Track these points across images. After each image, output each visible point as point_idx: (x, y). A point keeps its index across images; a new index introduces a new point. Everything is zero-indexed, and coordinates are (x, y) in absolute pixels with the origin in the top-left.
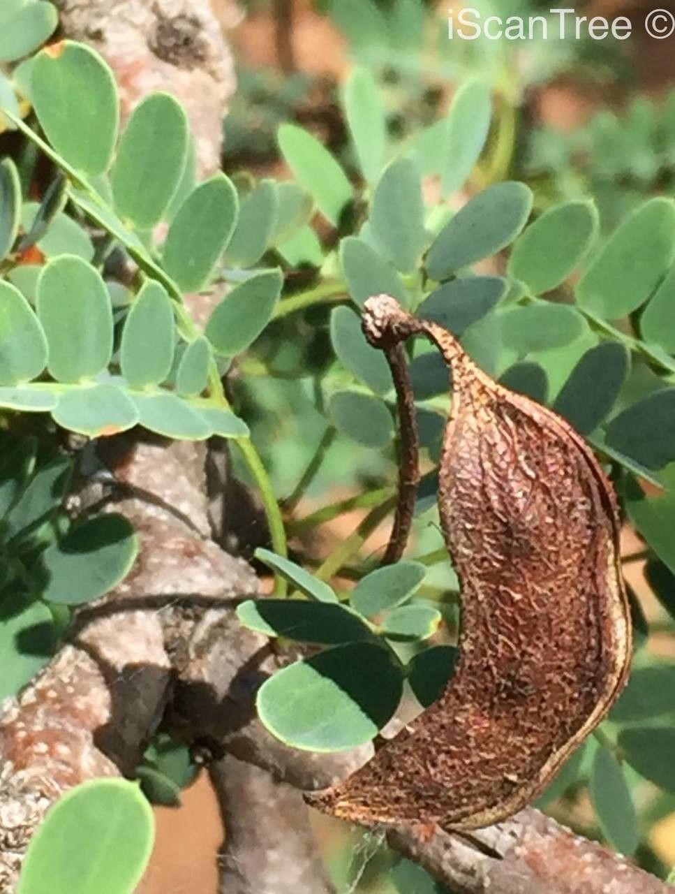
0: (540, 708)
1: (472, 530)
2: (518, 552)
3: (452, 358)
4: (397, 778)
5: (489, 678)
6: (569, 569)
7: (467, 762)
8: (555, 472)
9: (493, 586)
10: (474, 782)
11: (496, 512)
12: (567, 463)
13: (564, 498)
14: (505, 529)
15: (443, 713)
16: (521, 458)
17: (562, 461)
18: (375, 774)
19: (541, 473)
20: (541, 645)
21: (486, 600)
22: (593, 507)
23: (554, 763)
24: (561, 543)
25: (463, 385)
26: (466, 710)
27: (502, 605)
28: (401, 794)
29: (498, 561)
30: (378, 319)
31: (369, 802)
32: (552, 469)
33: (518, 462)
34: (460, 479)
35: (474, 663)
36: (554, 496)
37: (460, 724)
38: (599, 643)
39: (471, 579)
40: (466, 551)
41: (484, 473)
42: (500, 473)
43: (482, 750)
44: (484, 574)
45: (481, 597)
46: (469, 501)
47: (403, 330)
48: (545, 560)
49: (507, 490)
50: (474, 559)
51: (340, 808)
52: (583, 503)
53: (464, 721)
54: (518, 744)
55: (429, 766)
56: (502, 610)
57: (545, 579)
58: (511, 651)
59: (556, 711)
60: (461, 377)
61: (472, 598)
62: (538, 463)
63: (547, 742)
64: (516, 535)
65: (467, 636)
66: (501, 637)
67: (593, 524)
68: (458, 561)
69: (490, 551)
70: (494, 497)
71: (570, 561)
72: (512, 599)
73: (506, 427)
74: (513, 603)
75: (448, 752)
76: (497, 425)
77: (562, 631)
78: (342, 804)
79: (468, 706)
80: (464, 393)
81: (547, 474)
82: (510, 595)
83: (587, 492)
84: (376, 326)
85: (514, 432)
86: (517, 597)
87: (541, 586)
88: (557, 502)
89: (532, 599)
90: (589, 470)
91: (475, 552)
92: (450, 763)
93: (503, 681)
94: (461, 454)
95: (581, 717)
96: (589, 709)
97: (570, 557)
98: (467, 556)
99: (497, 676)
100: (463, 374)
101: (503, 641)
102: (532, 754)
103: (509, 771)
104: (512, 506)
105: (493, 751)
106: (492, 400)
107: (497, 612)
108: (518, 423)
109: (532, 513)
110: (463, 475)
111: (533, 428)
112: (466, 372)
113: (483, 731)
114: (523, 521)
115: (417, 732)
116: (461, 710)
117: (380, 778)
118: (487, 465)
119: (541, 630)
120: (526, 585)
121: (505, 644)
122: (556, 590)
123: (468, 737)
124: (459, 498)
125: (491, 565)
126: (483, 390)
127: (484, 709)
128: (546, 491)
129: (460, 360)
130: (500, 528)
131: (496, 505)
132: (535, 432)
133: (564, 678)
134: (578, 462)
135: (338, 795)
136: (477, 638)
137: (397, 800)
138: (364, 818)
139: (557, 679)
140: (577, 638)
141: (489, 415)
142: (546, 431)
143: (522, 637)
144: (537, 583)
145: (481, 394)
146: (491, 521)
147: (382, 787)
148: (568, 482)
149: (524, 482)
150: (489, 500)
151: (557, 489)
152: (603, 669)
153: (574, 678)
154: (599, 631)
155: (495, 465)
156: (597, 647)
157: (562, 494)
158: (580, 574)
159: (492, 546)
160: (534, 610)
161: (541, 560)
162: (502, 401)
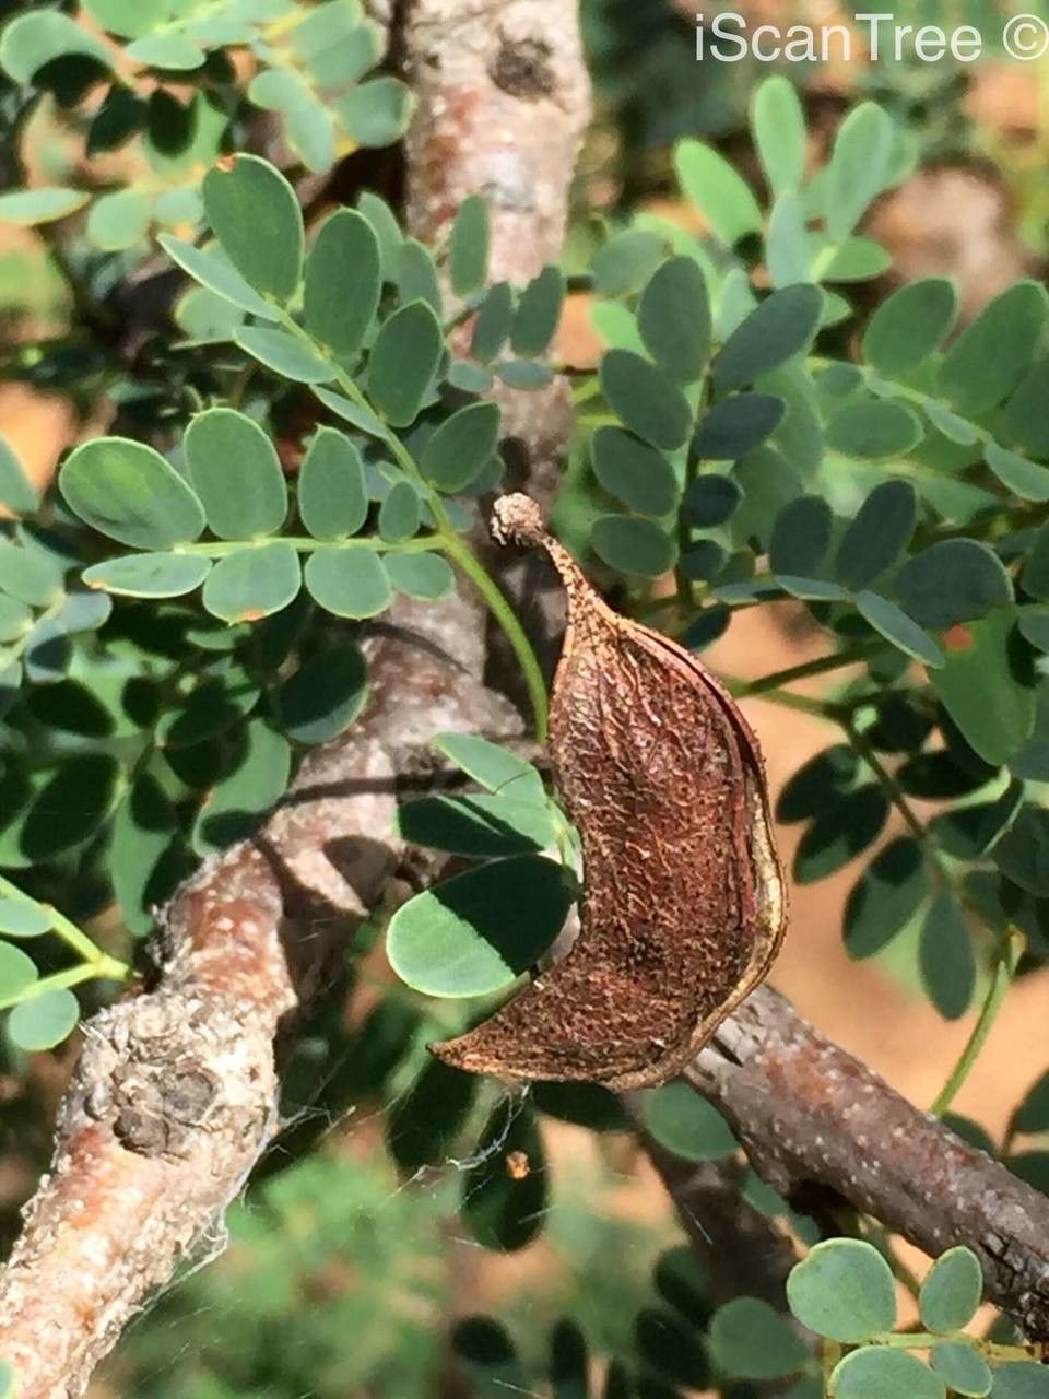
0: (680, 973)
1: (589, 780)
2: (643, 807)
3: (570, 584)
4: (531, 1034)
5: (622, 938)
6: (704, 827)
7: (607, 1022)
8: (684, 720)
9: (619, 841)
10: (617, 1043)
11: (617, 762)
12: (698, 711)
13: (695, 749)
14: (627, 781)
15: (574, 970)
16: (645, 702)
17: (692, 708)
18: (506, 1029)
19: (667, 721)
20: (675, 908)
21: (611, 856)
22: (730, 760)
23: (706, 1029)
24: (693, 799)
25: (579, 616)
26: (600, 969)
27: (629, 861)
28: (538, 1050)
29: (621, 814)
30: (505, 525)
31: (504, 1056)
32: (680, 716)
33: (641, 706)
34: (574, 723)
35: (602, 922)
36: (684, 748)
37: (595, 983)
38: (740, 910)
39: (594, 833)
40: (584, 802)
41: (602, 718)
42: (622, 719)
43: (623, 1011)
44: (606, 827)
45: (606, 852)
46: (586, 749)
47: (525, 543)
48: (676, 817)
49: (629, 738)
50: (593, 811)
51: (469, 1061)
52: (718, 755)
53: (599, 980)
54: (662, 1008)
55: (564, 1023)
56: (629, 866)
57: (676, 837)
58: (643, 910)
59: (699, 979)
60: (577, 607)
61: (594, 853)
62: (664, 708)
63: (692, 1010)
64: (639, 789)
65: (591, 893)
66: (631, 896)
67: (730, 779)
68: (575, 813)
69: (612, 804)
70: (614, 745)
71: (704, 819)
72: (639, 855)
73: (629, 666)
74: (643, 862)
75: (584, 1012)
76: (619, 663)
77: (698, 895)
78: (470, 1056)
79: (601, 965)
80: (580, 626)
81: (675, 720)
82: (637, 851)
83: (723, 743)
84: (502, 533)
85: (637, 671)
86: (646, 854)
87: (671, 844)
88: (688, 753)
89: (663, 857)
90: (725, 719)
91: (594, 804)
92: (588, 1022)
93: (637, 943)
94: (576, 695)
95: (725, 988)
96: (733, 980)
97: (705, 815)
98: (585, 808)
99: (629, 936)
100: (579, 604)
101: (634, 900)
102: (677, 1020)
103: (656, 1036)
104: (634, 756)
105: (635, 1013)
106: (612, 635)
107: (625, 869)
108: (642, 663)
109: (659, 765)
110: (580, 719)
111: (659, 669)
112: (583, 603)
113: (621, 991)
114: (646, 774)
115: (547, 989)
116: (596, 969)
117: (512, 1032)
118: (606, 709)
119: (675, 892)
120: (655, 842)
121: (636, 904)
122: (689, 848)
123: (605, 998)
124: (574, 743)
125: (614, 818)
126: (601, 623)
127: (620, 969)
128: (674, 740)
129: (578, 587)
130: (622, 779)
131: (615, 753)
132: (661, 674)
133: (704, 945)
134: (710, 710)
135: (464, 1048)
136: (605, 895)
137: (534, 1056)
138: (499, 1072)
139: (696, 944)
140: (715, 903)
141: (609, 651)
142: (673, 673)
143: (655, 898)
144: (668, 841)
145: (600, 627)
146: (612, 770)
147: (515, 1041)
148: (700, 731)
149: (648, 729)
150: (607, 748)
151: (687, 740)
152: (744, 939)
153: (715, 946)
154: (739, 899)
155: (616, 710)
156: (737, 914)
157: (693, 745)
158: (717, 835)
159: (613, 797)
160: (666, 870)
161: (671, 817)
162: (623, 637)
